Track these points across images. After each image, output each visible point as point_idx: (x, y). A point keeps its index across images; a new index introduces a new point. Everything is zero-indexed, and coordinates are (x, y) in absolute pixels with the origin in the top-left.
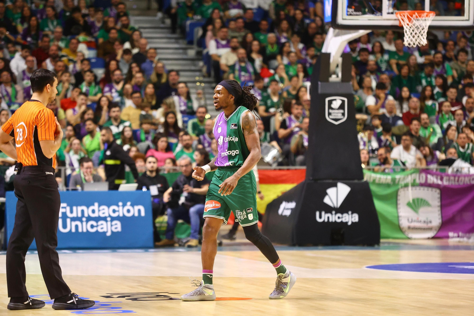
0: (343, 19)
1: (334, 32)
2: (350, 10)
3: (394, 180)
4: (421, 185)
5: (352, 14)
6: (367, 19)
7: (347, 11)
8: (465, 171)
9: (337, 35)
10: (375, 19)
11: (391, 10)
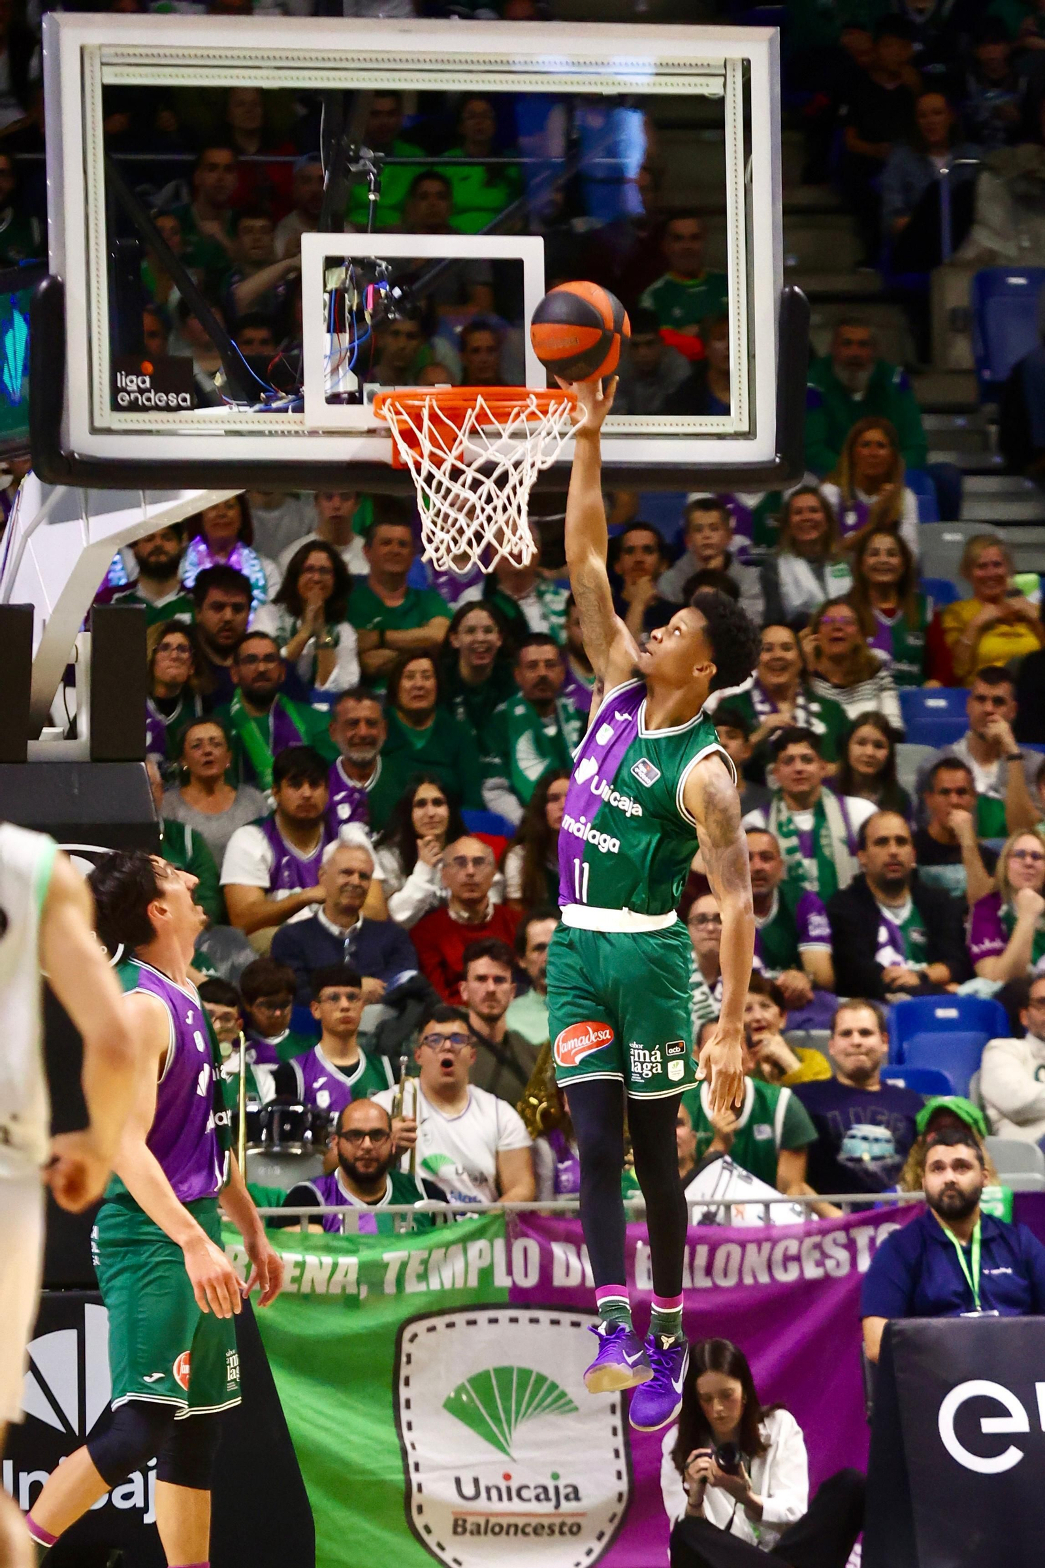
0: (94, 431)
1: (44, 497)
2: (132, 383)
3: (371, 1273)
4: (520, 1298)
5: (142, 400)
6: (221, 428)
7: (115, 390)
8: (749, 1218)
9: (59, 515)
10: (266, 428)
11: (348, 382)
